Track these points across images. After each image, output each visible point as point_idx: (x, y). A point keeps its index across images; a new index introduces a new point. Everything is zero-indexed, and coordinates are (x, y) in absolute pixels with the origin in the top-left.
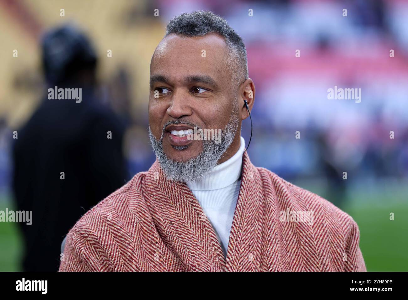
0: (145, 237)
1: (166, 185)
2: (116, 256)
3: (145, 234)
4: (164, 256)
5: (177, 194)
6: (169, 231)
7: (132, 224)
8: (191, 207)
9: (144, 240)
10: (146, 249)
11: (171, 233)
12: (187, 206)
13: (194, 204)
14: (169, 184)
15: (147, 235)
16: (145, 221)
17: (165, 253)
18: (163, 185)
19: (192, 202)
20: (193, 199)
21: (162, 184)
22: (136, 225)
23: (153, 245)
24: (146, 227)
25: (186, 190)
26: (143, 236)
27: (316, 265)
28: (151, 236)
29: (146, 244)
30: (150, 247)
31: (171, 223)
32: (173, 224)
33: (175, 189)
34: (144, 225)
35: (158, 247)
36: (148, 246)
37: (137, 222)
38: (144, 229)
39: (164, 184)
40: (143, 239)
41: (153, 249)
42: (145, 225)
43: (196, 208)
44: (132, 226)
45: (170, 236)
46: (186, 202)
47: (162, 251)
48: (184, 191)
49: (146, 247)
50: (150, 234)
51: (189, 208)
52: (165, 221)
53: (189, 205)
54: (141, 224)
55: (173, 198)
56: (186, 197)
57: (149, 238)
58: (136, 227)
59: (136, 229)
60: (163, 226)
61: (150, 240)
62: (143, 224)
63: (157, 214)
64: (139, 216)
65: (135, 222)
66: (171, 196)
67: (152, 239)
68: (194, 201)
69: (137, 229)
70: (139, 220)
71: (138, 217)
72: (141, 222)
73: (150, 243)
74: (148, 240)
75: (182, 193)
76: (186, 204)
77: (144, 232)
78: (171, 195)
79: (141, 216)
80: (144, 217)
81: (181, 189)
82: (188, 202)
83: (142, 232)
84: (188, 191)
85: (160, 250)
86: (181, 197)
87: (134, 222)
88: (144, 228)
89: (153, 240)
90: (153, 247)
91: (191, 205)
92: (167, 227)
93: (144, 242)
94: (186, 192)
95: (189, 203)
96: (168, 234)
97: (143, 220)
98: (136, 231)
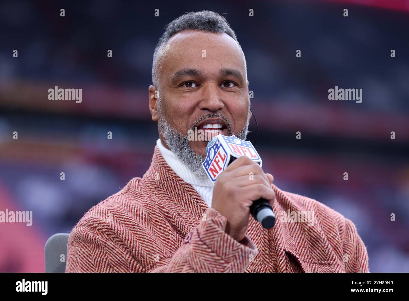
0: (157, 227)
1: (168, 185)
2: (131, 240)
3: (156, 224)
4: (178, 243)
5: (180, 192)
6: (179, 221)
7: (141, 215)
8: (196, 204)
9: (157, 230)
10: (159, 237)
11: (181, 222)
12: (191, 203)
13: (199, 201)
14: (171, 183)
15: (159, 225)
16: (153, 212)
17: (179, 240)
18: (165, 185)
19: (197, 199)
20: (197, 196)
21: (164, 183)
22: (145, 217)
23: (166, 233)
24: (156, 218)
25: (190, 188)
26: (155, 226)
27: (321, 249)
28: (162, 225)
29: (159, 233)
30: (163, 235)
31: (179, 215)
32: (181, 216)
33: (178, 188)
34: (153, 216)
35: (171, 234)
36: (161, 234)
37: (145, 214)
38: (154, 220)
39: (167, 183)
40: (155, 229)
41: (167, 237)
42: (155, 216)
43: (202, 204)
44: (141, 218)
45: (181, 225)
46: (191, 199)
47: (176, 238)
48: (187, 189)
49: (159, 236)
50: (161, 223)
51: (194, 205)
52: (172, 213)
53: (194, 203)
54: (150, 216)
55: (176, 196)
56: (190, 195)
57: (160, 227)
58: (145, 219)
59: (145, 221)
60: (172, 218)
61: (162, 228)
62: (151, 215)
63: (164, 208)
64: (147, 209)
65: (144, 215)
66: (175, 195)
67: (164, 227)
68: (199, 198)
69: (147, 220)
70: (146, 212)
71: (145, 210)
72: (150, 214)
73: (163, 232)
74: (160, 229)
75: (185, 191)
76: (191, 201)
77: (155, 222)
78: (174, 193)
79: (148, 209)
80: (152, 209)
81: (184, 187)
82: (192, 199)
83: (152, 223)
84: (191, 188)
85: (174, 237)
86: (185, 195)
87: (142, 214)
88: (154, 218)
89: (166, 228)
90: (166, 235)
91: (196, 202)
92: (176, 218)
93: (156, 231)
94: (190, 190)
95: (193, 201)
96: (178, 224)
97: (152, 211)
98: (146, 223)
